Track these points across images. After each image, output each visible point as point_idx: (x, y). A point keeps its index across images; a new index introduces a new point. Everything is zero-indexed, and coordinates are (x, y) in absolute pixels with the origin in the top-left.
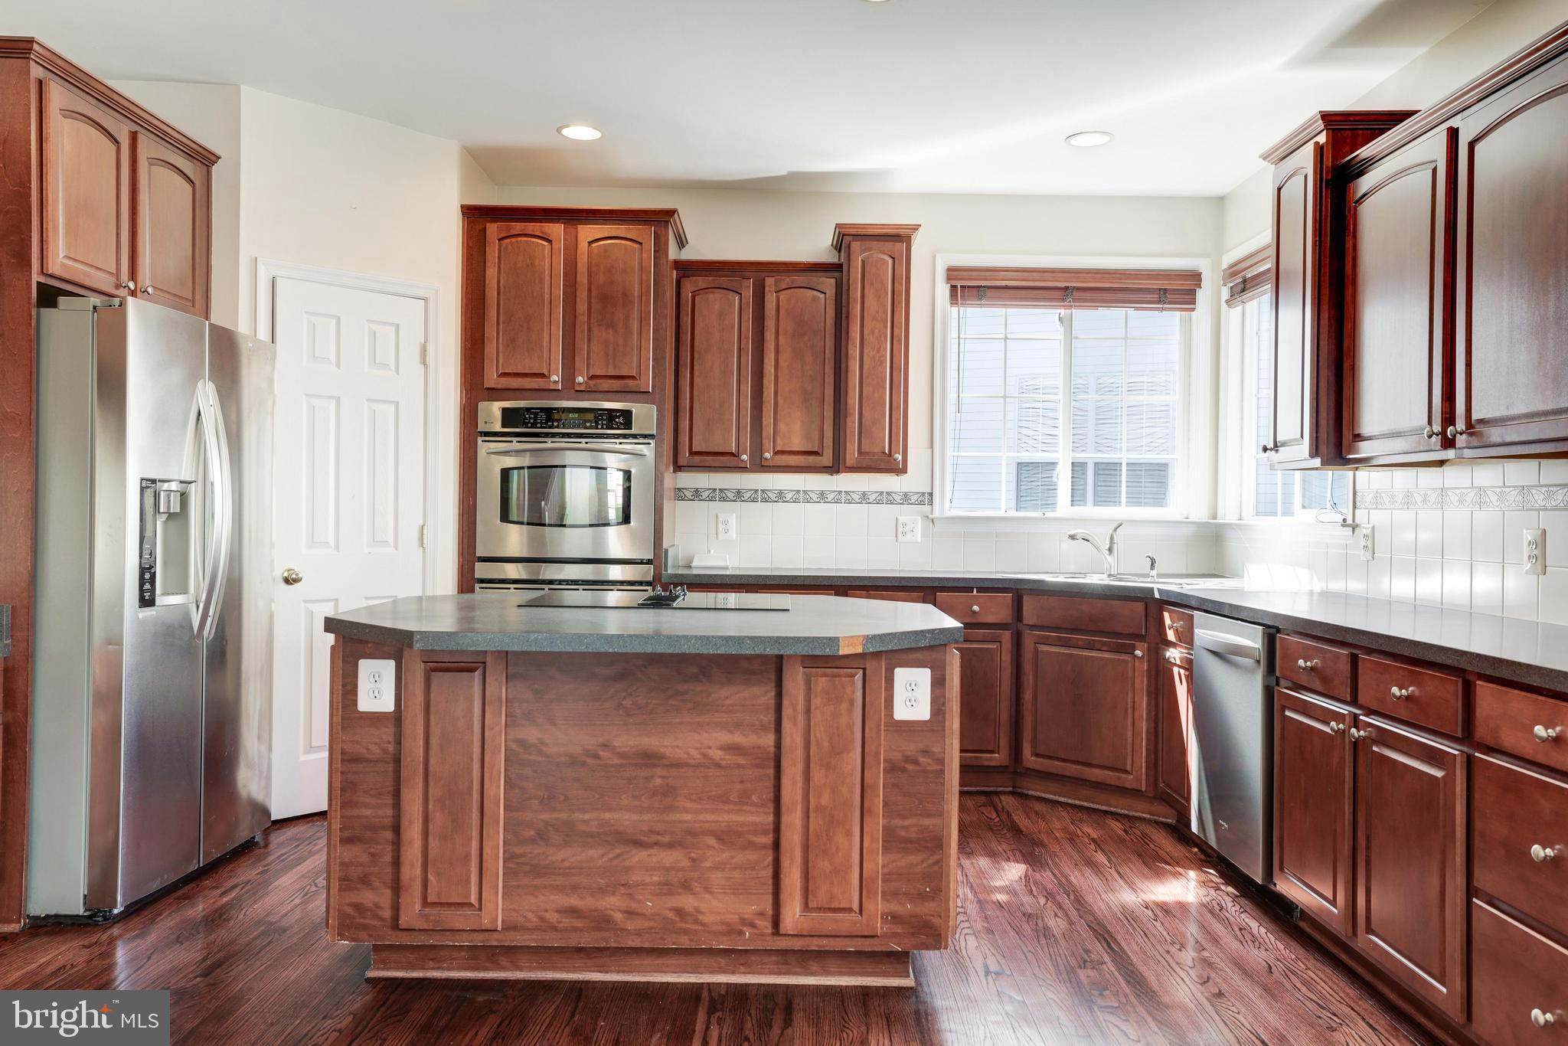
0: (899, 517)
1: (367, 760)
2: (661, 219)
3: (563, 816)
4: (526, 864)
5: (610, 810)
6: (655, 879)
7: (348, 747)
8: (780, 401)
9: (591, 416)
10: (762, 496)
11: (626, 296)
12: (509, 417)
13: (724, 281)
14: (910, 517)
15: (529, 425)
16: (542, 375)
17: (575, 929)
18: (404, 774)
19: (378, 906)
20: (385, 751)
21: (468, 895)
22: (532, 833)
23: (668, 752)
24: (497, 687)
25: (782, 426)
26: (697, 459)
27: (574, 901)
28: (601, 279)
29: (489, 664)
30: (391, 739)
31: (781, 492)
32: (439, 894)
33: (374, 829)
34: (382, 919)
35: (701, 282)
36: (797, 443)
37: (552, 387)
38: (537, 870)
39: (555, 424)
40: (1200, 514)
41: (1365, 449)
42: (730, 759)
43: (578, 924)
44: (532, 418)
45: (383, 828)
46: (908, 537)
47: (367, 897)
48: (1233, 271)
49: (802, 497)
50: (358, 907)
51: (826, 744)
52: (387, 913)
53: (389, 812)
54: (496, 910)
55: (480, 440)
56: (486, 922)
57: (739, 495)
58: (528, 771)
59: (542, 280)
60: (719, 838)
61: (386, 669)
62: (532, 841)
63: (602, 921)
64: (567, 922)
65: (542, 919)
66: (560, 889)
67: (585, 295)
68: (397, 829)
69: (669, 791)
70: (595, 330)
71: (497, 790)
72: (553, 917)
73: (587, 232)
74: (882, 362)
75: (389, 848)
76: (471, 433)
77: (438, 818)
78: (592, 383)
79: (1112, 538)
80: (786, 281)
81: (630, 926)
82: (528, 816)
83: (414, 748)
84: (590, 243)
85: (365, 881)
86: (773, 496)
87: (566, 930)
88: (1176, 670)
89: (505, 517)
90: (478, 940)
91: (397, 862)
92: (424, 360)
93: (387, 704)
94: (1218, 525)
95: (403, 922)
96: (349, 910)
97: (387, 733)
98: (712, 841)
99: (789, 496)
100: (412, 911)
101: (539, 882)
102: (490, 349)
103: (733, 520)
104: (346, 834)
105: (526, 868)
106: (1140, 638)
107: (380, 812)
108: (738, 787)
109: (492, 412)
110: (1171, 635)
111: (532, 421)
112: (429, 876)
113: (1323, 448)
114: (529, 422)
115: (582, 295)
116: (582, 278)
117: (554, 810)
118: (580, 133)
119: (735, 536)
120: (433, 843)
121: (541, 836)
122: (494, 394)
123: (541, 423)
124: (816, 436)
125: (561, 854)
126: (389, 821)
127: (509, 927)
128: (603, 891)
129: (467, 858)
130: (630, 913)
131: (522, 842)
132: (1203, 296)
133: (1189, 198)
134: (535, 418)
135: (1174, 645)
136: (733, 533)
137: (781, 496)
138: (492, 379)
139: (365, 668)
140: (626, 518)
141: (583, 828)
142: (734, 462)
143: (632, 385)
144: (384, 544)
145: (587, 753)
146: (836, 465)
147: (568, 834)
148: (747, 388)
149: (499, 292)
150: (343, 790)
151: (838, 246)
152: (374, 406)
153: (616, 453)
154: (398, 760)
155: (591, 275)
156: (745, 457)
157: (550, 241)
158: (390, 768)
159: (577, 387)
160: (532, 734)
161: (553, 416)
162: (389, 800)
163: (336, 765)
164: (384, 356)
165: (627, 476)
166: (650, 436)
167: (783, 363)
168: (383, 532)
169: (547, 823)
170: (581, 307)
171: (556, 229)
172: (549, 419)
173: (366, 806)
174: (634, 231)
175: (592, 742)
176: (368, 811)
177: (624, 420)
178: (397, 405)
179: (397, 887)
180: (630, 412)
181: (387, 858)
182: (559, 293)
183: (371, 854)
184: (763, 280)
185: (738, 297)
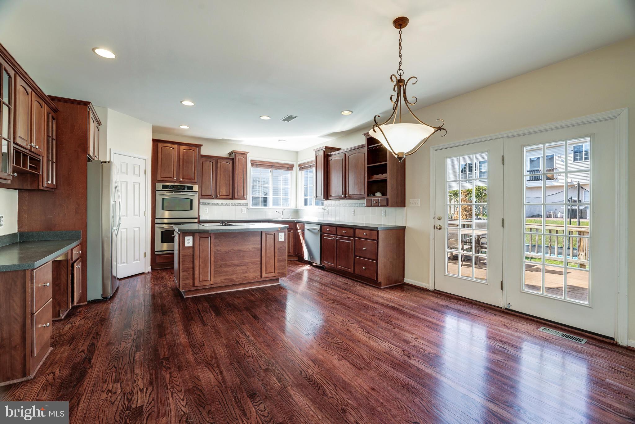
0: (242, 209)
1: (187, 256)
2: (199, 146)
3: (225, 262)
4: (218, 272)
5: (233, 260)
6: (241, 271)
7: (183, 254)
8: (221, 185)
9: (183, 187)
10: (214, 204)
11: (191, 161)
12: (164, 187)
13: (209, 160)
14: (244, 208)
16: (172, 178)
17: (227, 282)
18: (195, 257)
19: (190, 283)
20: (191, 254)
21: (208, 278)
22: (219, 266)
23: (243, 250)
24: (213, 240)
25: (221, 190)
26: (203, 197)
27: (227, 277)
28: (185, 158)
29: (211, 236)
30: (192, 251)
32: (202, 279)
33: (188, 268)
35: (204, 159)
36: (224, 193)
37: (174, 180)
38: (220, 273)
39: (175, 189)
40: (294, 207)
41: (330, 198)
42: (254, 250)
43: (228, 281)
46: (244, 212)
47: (187, 282)
48: (299, 165)
49: (223, 204)
50: (186, 284)
51: (269, 246)
52: (192, 284)
53: (192, 265)
54: (213, 281)
55: (156, 192)
56: (212, 283)
57: (209, 204)
58: (218, 255)
59: (172, 157)
60: (252, 263)
61: (191, 238)
62: (219, 267)
63: (232, 280)
64: (226, 281)
65: (221, 281)
66: (224, 275)
67: (182, 161)
68: (194, 268)
69: (243, 256)
70: (184, 168)
71: (213, 259)
72: (223, 281)
73: (182, 148)
74: (242, 178)
75: (192, 272)
76: (154, 190)
77: (202, 265)
78: (183, 180)
80: (222, 161)
81: (237, 280)
82: (218, 263)
83: (197, 252)
84: (183, 150)
85: (187, 279)
86: (216, 204)
87: (226, 283)
88: (300, 234)
89: (163, 209)
90: (209, 287)
91: (194, 274)
92: (145, 173)
93: (191, 245)
94: (297, 209)
95: (195, 285)
96: (184, 285)
97: (191, 250)
98: (250, 264)
99: (219, 204)
100: (197, 283)
101: (220, 275)
102: (159, 171)
103: (207, 209)
104: (183, 270)
106: (292, 229)
107: (190, 265)
108: (255, 254)
109: (159, 186)
110: (298, 228)
112: (200, 276)
113: (325, 197)
114: (169, 188)
115: (181, 161)
116: (181, 157)
117: (223, 262)
118: (183, 127)
120: (201, 270)
121: (221, 266)
122: (160, 181)
124: (228, 192)
125: (224, 269)
126: (192, 267)
127: (216, 283)
128: (232, 275)
129: (208, 272)
130: (237, 278)
131: (217, 268)
132: (294, 169)
133: (287, 151)
135: (299, 229)
136: (207, 212)
137: (218, 204)
138: (159, 178)
139: (186, 238)
140: (191, 209)
141: (228, 264)
142: (211, 197)
143: (192, 180)
144: (137, 215)
145: (229, 251)
146: (233, 198)
147: (226, 266)
148: (214, 182)
149: (161, 159)
150: (182, 262)
151: (230, 154)
152: (135, 184)
153: (188, 195)
154: (194, 255)
155: (183, 157)
156: (214, 196)
157: (174, 149)
158: (192, 257)
159: (180, 181)
160: (219, 248)
161: (174, 187)
162: (192, 263)
163: (181, 257)
164: (137, 172)
165: (191, 200)
166: (197, 192)
167: (221, 177)
168: (137, 213)
169: (222, 264)
170: (181, 163)
171: (175, 146)
172: (173, 188)
173: (187, 264)
174: (193, 148)
175: (230, 249)
176: (187, 266)
177: (191, 188)
178: (139, 183)
179: (194, 279)
180: (192, 187)
181: (192, 274)
182: (176, 160)
183: (188, 273)
184: (217, 160)
185: (211, 163)
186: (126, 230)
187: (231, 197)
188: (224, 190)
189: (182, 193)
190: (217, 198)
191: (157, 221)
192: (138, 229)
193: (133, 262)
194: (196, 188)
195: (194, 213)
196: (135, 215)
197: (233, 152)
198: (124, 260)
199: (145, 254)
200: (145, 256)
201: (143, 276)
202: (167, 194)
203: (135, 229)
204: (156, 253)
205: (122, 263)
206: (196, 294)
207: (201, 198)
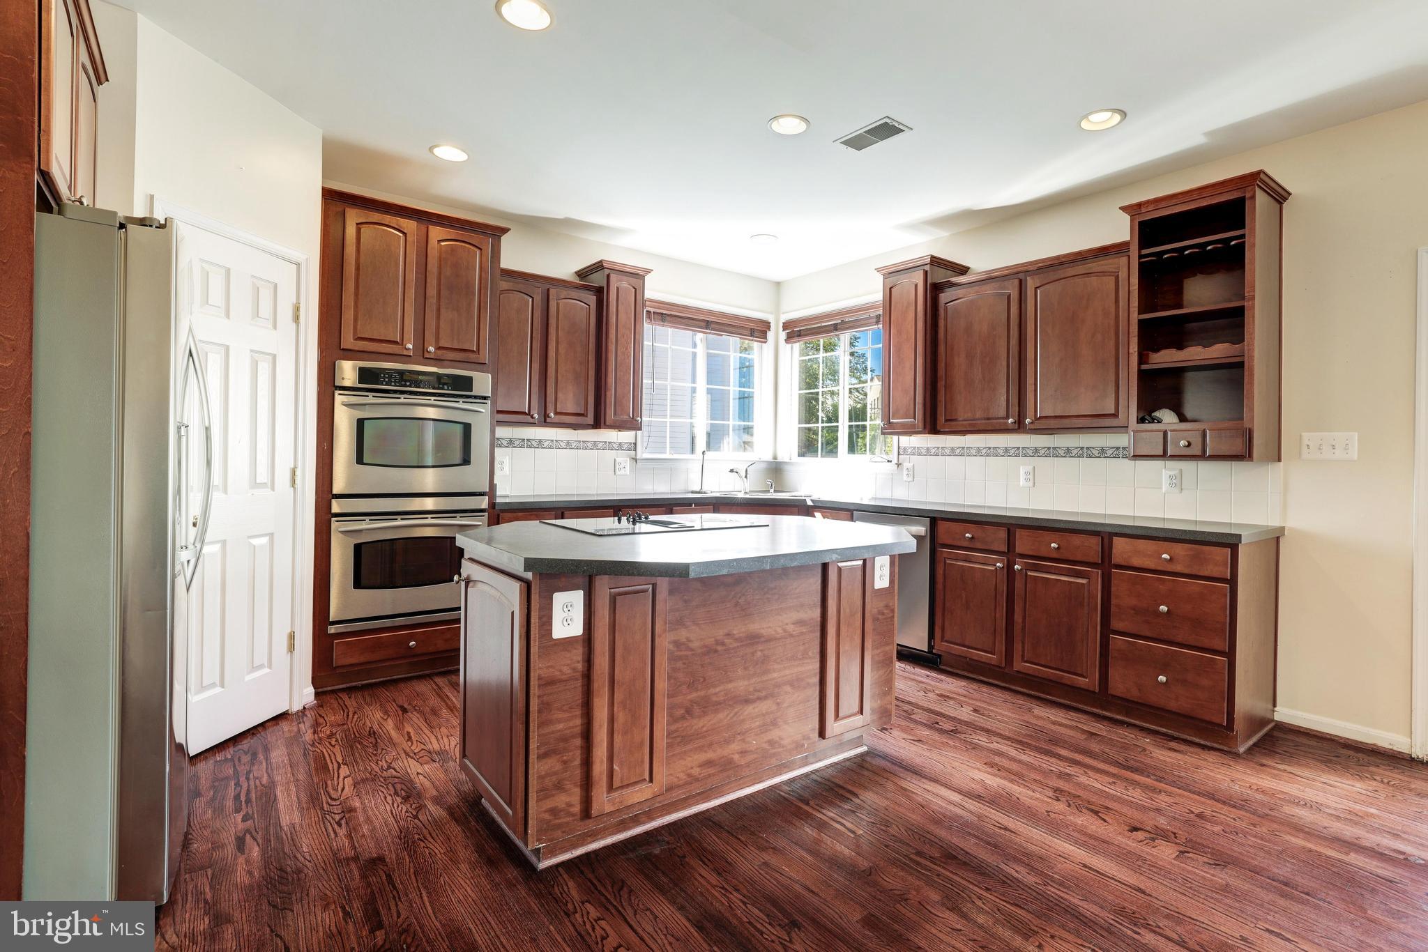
0: (617, 459)
1: (560, 681)
2: (496, 233)
3: (702, 693)
4: (678, 737)
5: (731, 681)
6: (758, 723)
7: (544, 673)
8: (559, 378)
10: (527, 444)
11: (468, 287)
12: (365, 374)
13: (522, 287)
14: (623, 458)
15: (384, 383)
16: (395, 343)
17: (709, 776)
18: (593, 686)
19: (569, 805)
20: (574, 670)
21: (642, 774)
22: (682, 711)
23: (763, 632)
24: (665, 601)
25: (560, 395)
26: (506, 417)
27: (710, 755)
28: (448, 271)
29: (658, 586)
30: (580, 658)
31: (540, 441)
32: (622, 780)
33: (565, 739)
34: (573, 815)
36: (571, 408)
37: (405, 353)
38: (685, 739)
39: (408, 384)
40: (766, 457)
42: (798, 630)
43: (712, 771)
44: (387, 378)
45: (573, 737)
46: (622, 472)
47: (560, 800)
49: (554, 445)
50: (554, 811)
52: (577, 809)
53: (578, 722)
54: (661, 778)
55: (336, 393)
56: (655, 791)
57: (511, 443)
58: (682, 664)
59: (397, 264)
60: (792, 685)
61: (577, 599)
62: (683, 718)
63: (727, 765)
64: (704, 772)
65: (689, 775)
66: (701, 749)
67: (435, 282)
68: (587, 735)
69: (766, 659)
70: (443, 311)
71: (662, 684)
72: (696, 771)
73: (436, 232)
74: (629, 357)
75: (578, 752)
76: (328, 386)
77: (621, 717)
78: (440, 352)
79: (746, 471)
80: (564, 293)
81: (743, 762)
82: (682, 699)
83: (602, 662)
84: (439, 241)
85: (559, 787)
86: (535, 444)
87: (705, 778)
89: (360, 461)
91: (587, 763)
92: (296, 319)
93: (577, 629)
95: (593, 811)
96: (547, 816)
97: (578, 654)
98: (788, 688)
99: (546, 444)
100: (599, 800)
101: (688, 747)
102: (348, 315)
103: (506, 460)
104: (542, 750)
105: (679, 739)
107: (571, 724)
108: (802, 648)
109: (348, 372)
111: (387, 380)
112: (615, 767)
113: (928, 426)
114: (384, 380)
115: (432, 280)
116: (432, 268)
117: (697, 690)
118: (449, 154)
119: (508, 473)
120: (618, 739)
121: (689, 712)
122: (349, 354)
123: (395, 382)
124: (582, 402)
125: (701, 723)
126: (578, 730)
127: (668, 790)
128: (726, 742)
129: (642, 743)
130: (743, 753)
131: (677, 720)
132: (770, 334)
134: (390, 377)
136: (506, 471)
138: (348, 341)
139: (560, 599)
140: (466, 461)
141: (714, 699)
142: (528, 419)
143: (472, 357)
144: (263, 485)
145: (718, 643)
146: (597, 424)
147: (707, 706)
148: (536, 366)
149: (358, 269)
150: (540, 711)
151: (582, 274)
152: (257, 356)
153: (459, 410)
154: (588, 676)
155: (440, 267)
156: (536, 416)
157: (405, 234)
158: (579, 683)
159: (427, 355)
160: (683, 634)
161: (405, 378)
162: (578, 712)
163: (534, 690)
164: (265, 308)
165: (467, 428)
166: (485, 398)
167: (562, 351)
168: (263, 476)
169: (691, 701)
170: (432, 291)
171: (410, 225)
172: (402, 379)
173: (559, 721)
174: (475, 239)
175: (720, 633)
176: (560, 726)
177: (463, 385)
178: (274, 357)
179: (587, 784)
180: (471, 378)
181: (577, 762)
182: (412, 276)
183: (565, 762)
184: (548, 290)
185: (530, 300)
187: (590, 419)
188: (571, 396)
190: (545, 422)
191: (339, 505)
192: (265, 540)
193: (248, 678)
194: (483, 382)
195: (471, 477)
196: (255, 484)
197: (599, 266)
198: (211, 675)
199: (292, 637)
200: (292, 647)
201: (285, 726)
202: (377, 406)
203: (255, 542)
204: (332, 630)
205: (202, 688)
206: (582, 845)
207: (500, 423)
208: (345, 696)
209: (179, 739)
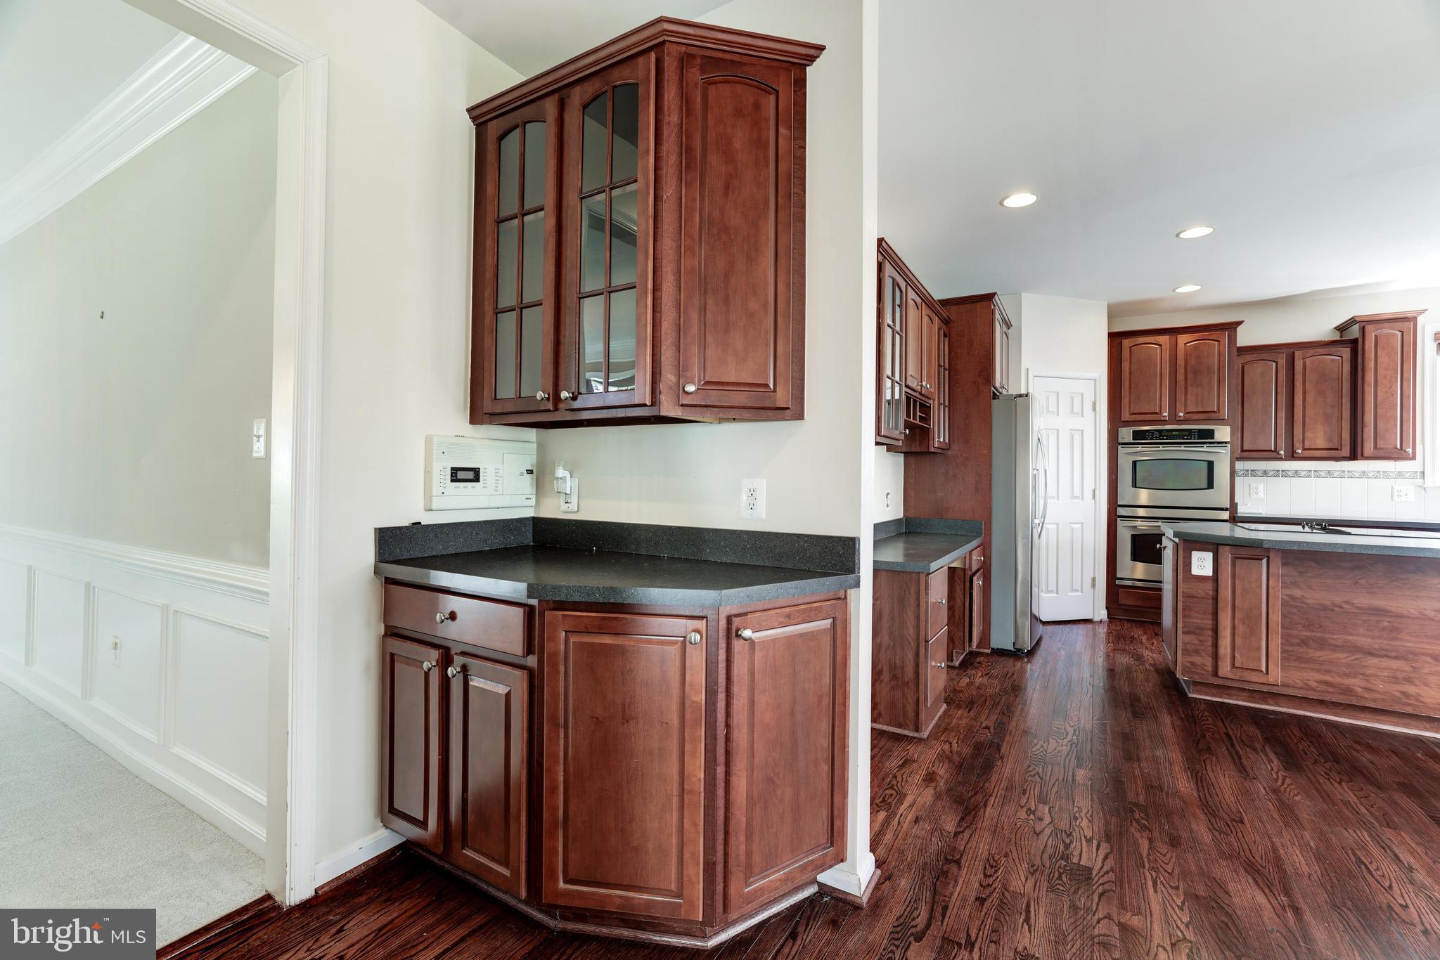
0: (1394, 486)
1: (1197, 597)
2: (1232, 327)
3: (1318, 635)
4: (1294, 656)
5: (1351, 635)
6: (1385, 674)
7: (1186, 590)
8: (1307, 420)
9: (1187, 433)
10: (1281, 473)
11: (1209, 369)
12: (1137, 435)
13: (1265, 356)
14: (1404, 486)
15: (1149, 439)
16: (1157, 413)
17: (1328, 692)
18: (1220, 605)
19: (1204, 665)
20: (1207, 594)
21: (1260, 666)
22: (1298, 641)
23: (1393, 609)
24: (1277, 567)
25: (1309, 435)
26: (1246, 454)
27: (1327, 678)
28: (1192, 361)
29: (1271, 556)
30: (1211, 588)
31: (1296, 472)
32: (1242, 663)
33: (1201, 628)
34: (1207, 671)
35: (1248, 358)
36: (1321, 443)
37: (1162, 419)
38: (1302, 660)
39: (1162, 438)
43: (1331, 690)
45: (1208, 629)
46: (1402, 498)
47: (1198, 660)
49: (1314, 474)
50: (1194, 664)
52: (1210, 669)
53: (1211, 622)
54: (1277, 675)
55: (1119, 447)
56: (1271, 680)
57: (1265, 473)
58: (1294, 610)
59: (1156, 365)
61: (1208, 557)
62: (1299, 645)
63: (1348, 691)
64: (1323, 688)
65: (1305, 684)
66: (1319, 671)
67: (1183, 371)
68: (1215, 631)
69: (1394, 630)
70: (1190, 388)
71: (1277, 618)
72: (1313, 684)
73: (1184, 338)
75: (1210, 638)
76: (1114, 443)
77: (1241, 629)
78: (1187, 415)
80: (1311, 352)
81: (1367, 696)
82: (1295, 632)
83: (1226, 593)
84: (1186, 343)
85: (1197, 652)
86: (1289, 473)
87: (1322, 691)
89: (1135, 485)
90: (1265, 689)
91: (1216, 646)
92: (1094, 409)
93: (1208, 571)
95: (1220, 673)
96: (1188, 664)
97: (1209, 586)
98: (1429, 659)
99: (1302, 474)
100: (1225, 669)
101: (1303, 665)
102: (1125, 401)
103: (1261, 487)
104: (1186, 630)
105: (1295, 658)
107: (1205, 622)
109: (1126, 434)
112: (1236, 654)
114: (1149, 437)
115: (1181, 371)
116: (1181, 361)
117: (1313, 631)
118: (1186, 289)
119: (1262, 496)
120: (1238, 641)
121: (1304, 642)
122: (1127, 424)
124: (1336, 439)
125: (1318, 654)
126: (1210, 626)
127: (1284, 685)
128: (1346, 675)
129: (1259, 648)
130: (1366, 689)
131: (1292, 645)
134: (1152, 435)
136: (1261, 494)
137: (1296, 474)
138: (1126, 416)
139: (1196, 555)
140: (1210, 485)
141: (1332, 642)
142: (1274, 455)
143: (1213, 415)
144: (1078, 497)
145: (1335, 605)
146: (1353, 457)
147: (1322, 644)
148: (1282, 414)
149: (1130, 373)
150: (1184, 609)
151: (1342, 329)
152: (1073, 432)
153: (1203, 452)
154: (1216, 599)
155: (1186, 361)
156: (1282, 452)
157: (1160, 345)
158: (1210, 601)
159: (1178, 418)
160: (1298, 593)
161: (1163, 434)
162: (1210, 617)
163: (1180, 598)
164: (1077, 408)
165: (1211, 465)
166: (1226, 443)
167: (1310, 398)
168: (1077, 492)
169: (1308, 637)
170: (1181, 377)
171: (1164, 339)
172: (1160, 435)
173: (1197, 618)
174: (1214, 335)
175: (1338, 600)
176: (1198, 621)
177: (1210, 434)
178: (1083, 431)
179: (1216, 657)
180: (1213, 430)
181: (1210, 643)
182: (1166, 371)
183: (1201, 641)
184: (1294, 353)
185: (1274, 364)
186: (1055, 526)
187: (1346, 451)
188: (1321, 434)
189: (1183, 448)
190: (1292, 456)
191: (1121, 511)
192: (1080, 525)
193: (1071, 594)
194: (1223, 433)
195: (1219, 496)
196: (1073, 497)
197: (1353, 321)
198: (1052, 586)
199: (1094, 580)
200: (1094, 586)
201: (1090, 626)
202: (1145, 452)
203: (1074, 526)
204: (1118, 582)
205: (1048, 592)
206: (1221, 697)
207: (1240, 459)
208: (1125, 622)
209: (1035, 612)
